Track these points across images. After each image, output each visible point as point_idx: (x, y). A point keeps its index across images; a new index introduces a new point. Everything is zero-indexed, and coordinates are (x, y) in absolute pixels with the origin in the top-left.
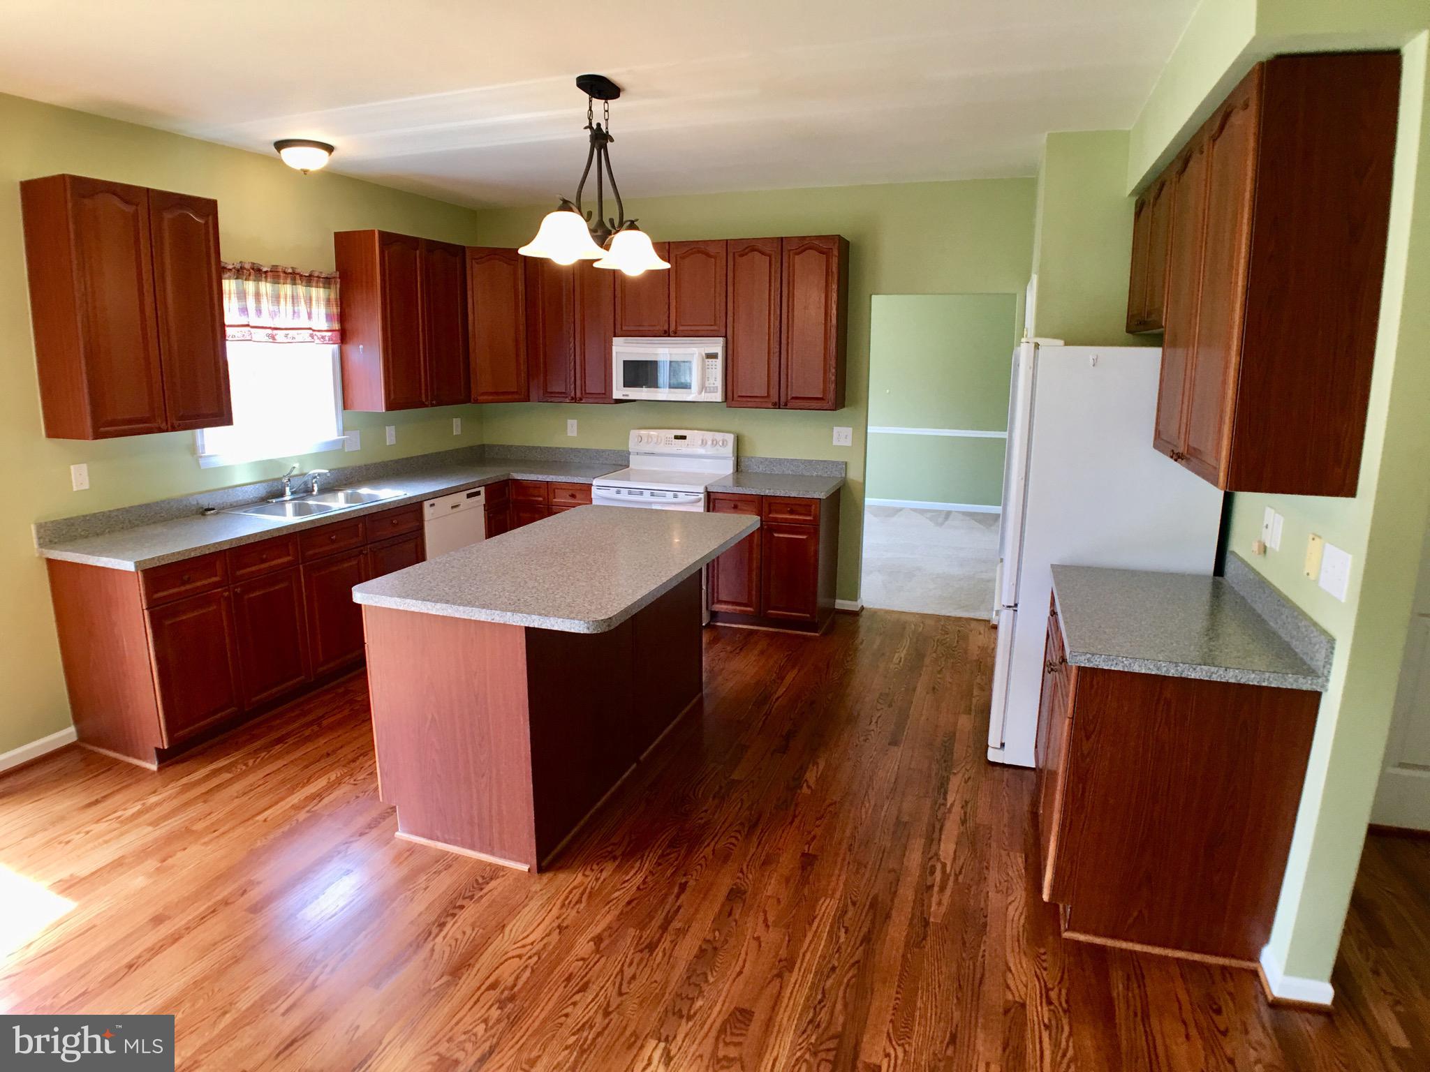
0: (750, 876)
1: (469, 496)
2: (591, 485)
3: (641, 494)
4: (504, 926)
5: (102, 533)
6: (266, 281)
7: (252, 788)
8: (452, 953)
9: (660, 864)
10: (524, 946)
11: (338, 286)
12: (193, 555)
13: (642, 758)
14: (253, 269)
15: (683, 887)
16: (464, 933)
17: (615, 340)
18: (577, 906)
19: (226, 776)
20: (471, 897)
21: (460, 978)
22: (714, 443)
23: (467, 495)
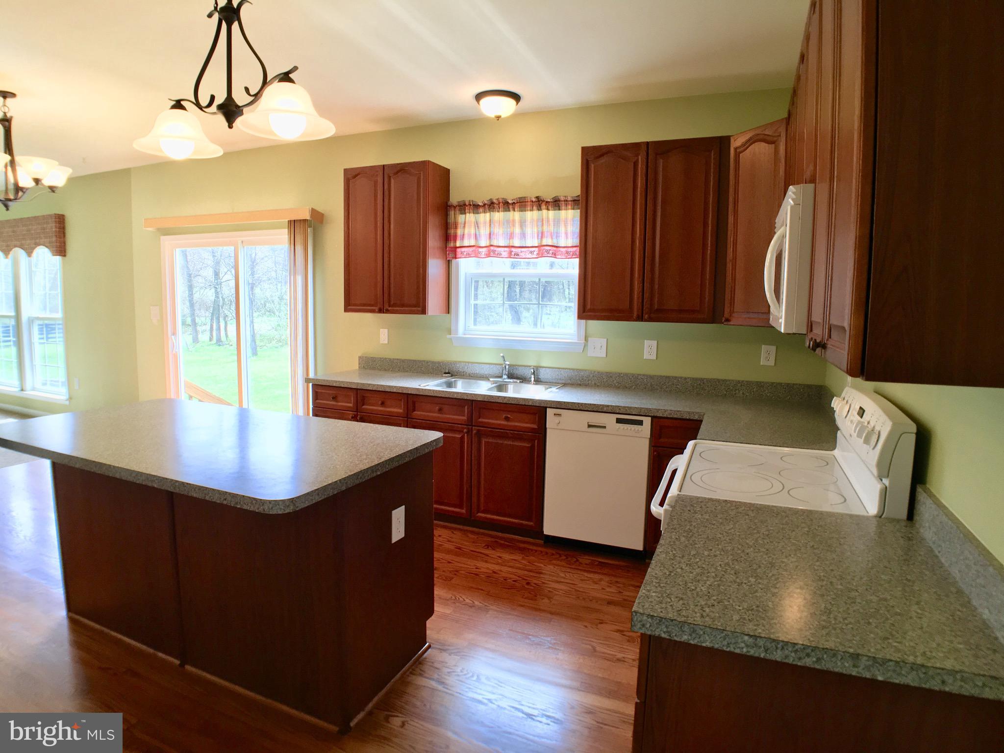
1: (619, 421)
6: (514, 211)
14: (502, 203)
23: (617, 419)
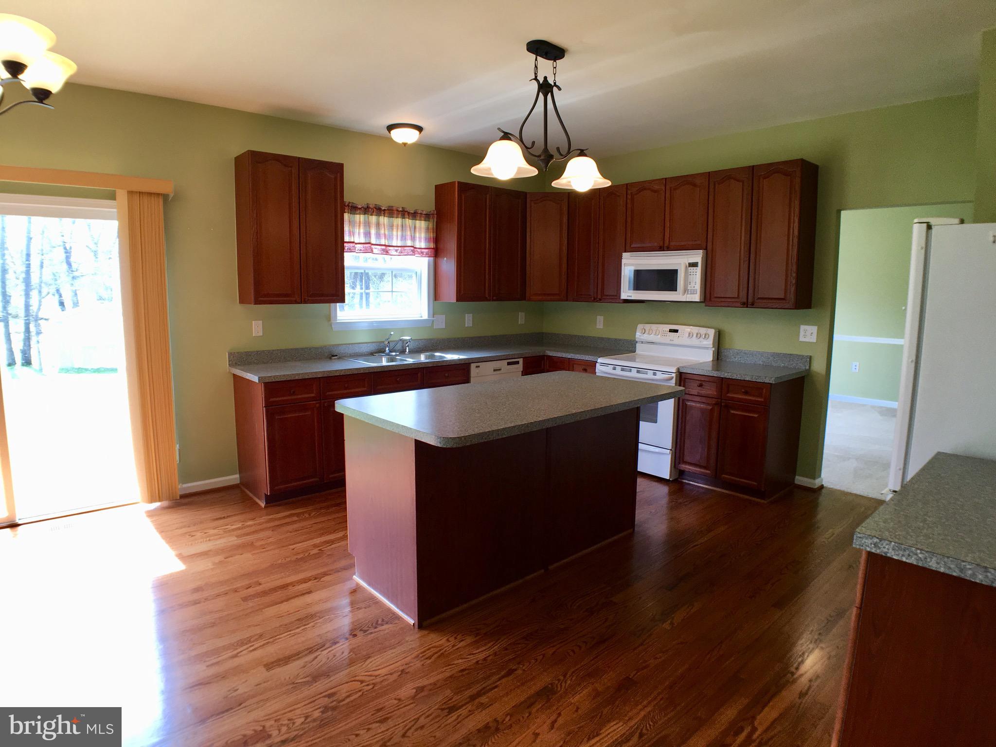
0: (569, 682)
1: (509, 364)
2: (597, 362)
3: (630, 371)
4: (369, 657)
5: (267, 363)
6: (384, 216)
7: (303, 528)
8: (325, 663)
9: (506, 649)
10: (371, 676)
11: (435, 220)
12: (297, 378)
13: (551, 567)
14: (376, 208)
15: (510, 672)
16: (343, 653)
17: (625, 255)
18: (425, 661)
19: (295, 518)
20: (365, 631)
21: (316, 682)
22: (699, 336)
23: (508, 363)
